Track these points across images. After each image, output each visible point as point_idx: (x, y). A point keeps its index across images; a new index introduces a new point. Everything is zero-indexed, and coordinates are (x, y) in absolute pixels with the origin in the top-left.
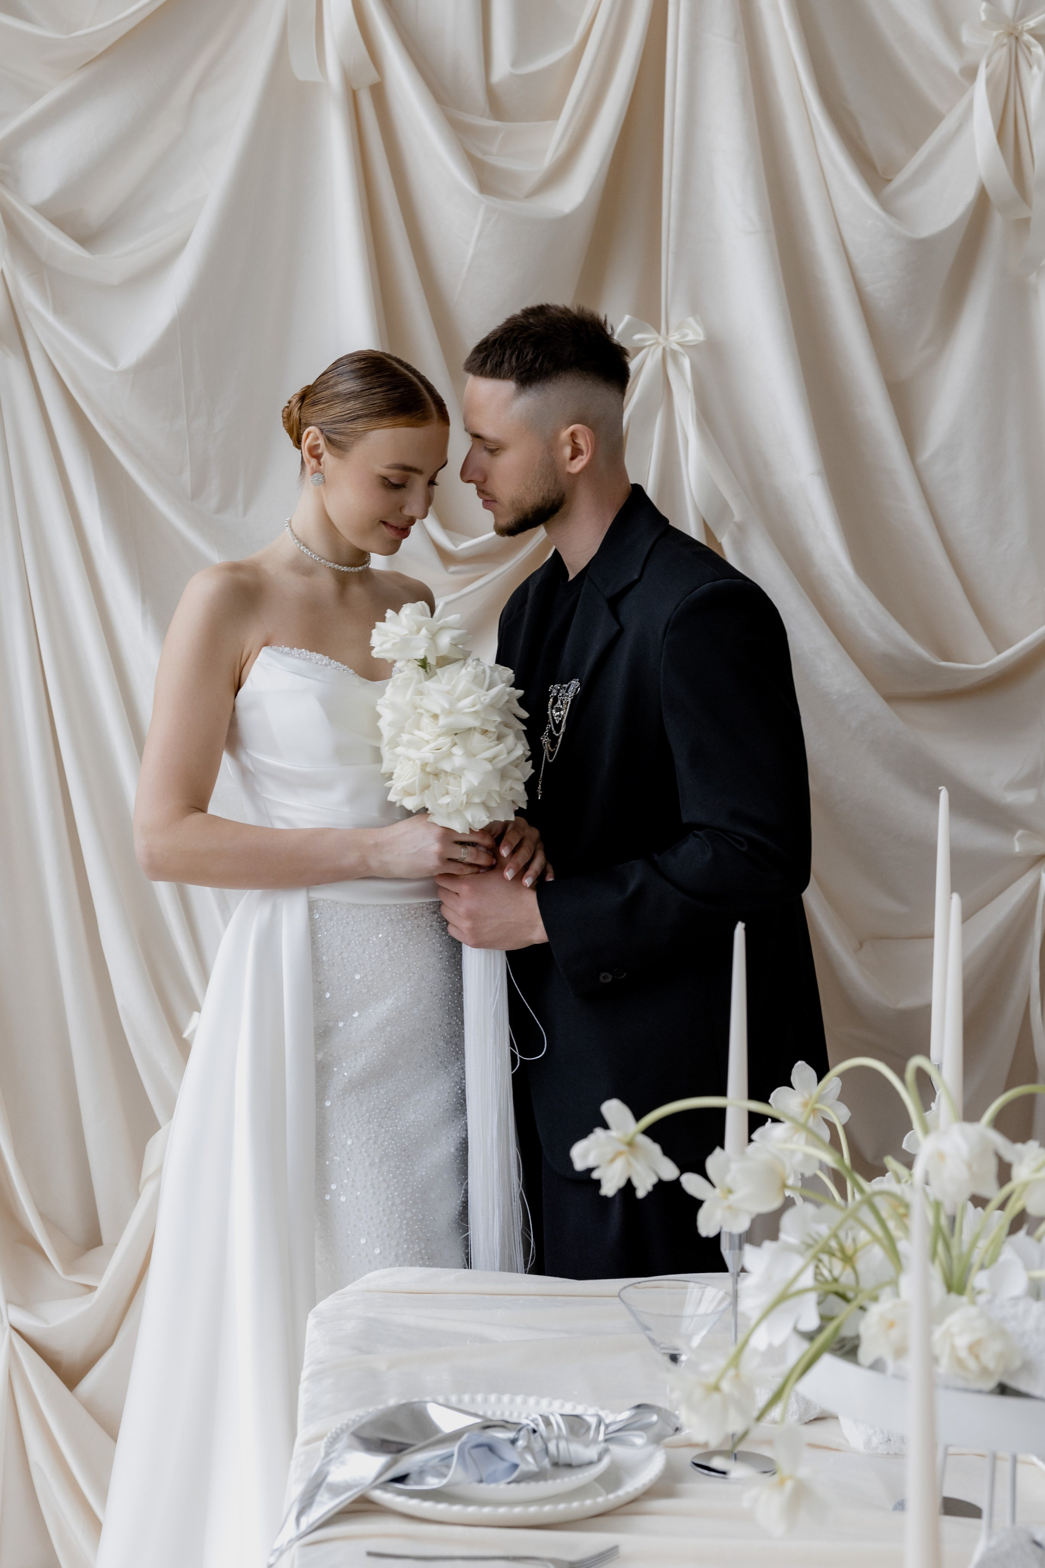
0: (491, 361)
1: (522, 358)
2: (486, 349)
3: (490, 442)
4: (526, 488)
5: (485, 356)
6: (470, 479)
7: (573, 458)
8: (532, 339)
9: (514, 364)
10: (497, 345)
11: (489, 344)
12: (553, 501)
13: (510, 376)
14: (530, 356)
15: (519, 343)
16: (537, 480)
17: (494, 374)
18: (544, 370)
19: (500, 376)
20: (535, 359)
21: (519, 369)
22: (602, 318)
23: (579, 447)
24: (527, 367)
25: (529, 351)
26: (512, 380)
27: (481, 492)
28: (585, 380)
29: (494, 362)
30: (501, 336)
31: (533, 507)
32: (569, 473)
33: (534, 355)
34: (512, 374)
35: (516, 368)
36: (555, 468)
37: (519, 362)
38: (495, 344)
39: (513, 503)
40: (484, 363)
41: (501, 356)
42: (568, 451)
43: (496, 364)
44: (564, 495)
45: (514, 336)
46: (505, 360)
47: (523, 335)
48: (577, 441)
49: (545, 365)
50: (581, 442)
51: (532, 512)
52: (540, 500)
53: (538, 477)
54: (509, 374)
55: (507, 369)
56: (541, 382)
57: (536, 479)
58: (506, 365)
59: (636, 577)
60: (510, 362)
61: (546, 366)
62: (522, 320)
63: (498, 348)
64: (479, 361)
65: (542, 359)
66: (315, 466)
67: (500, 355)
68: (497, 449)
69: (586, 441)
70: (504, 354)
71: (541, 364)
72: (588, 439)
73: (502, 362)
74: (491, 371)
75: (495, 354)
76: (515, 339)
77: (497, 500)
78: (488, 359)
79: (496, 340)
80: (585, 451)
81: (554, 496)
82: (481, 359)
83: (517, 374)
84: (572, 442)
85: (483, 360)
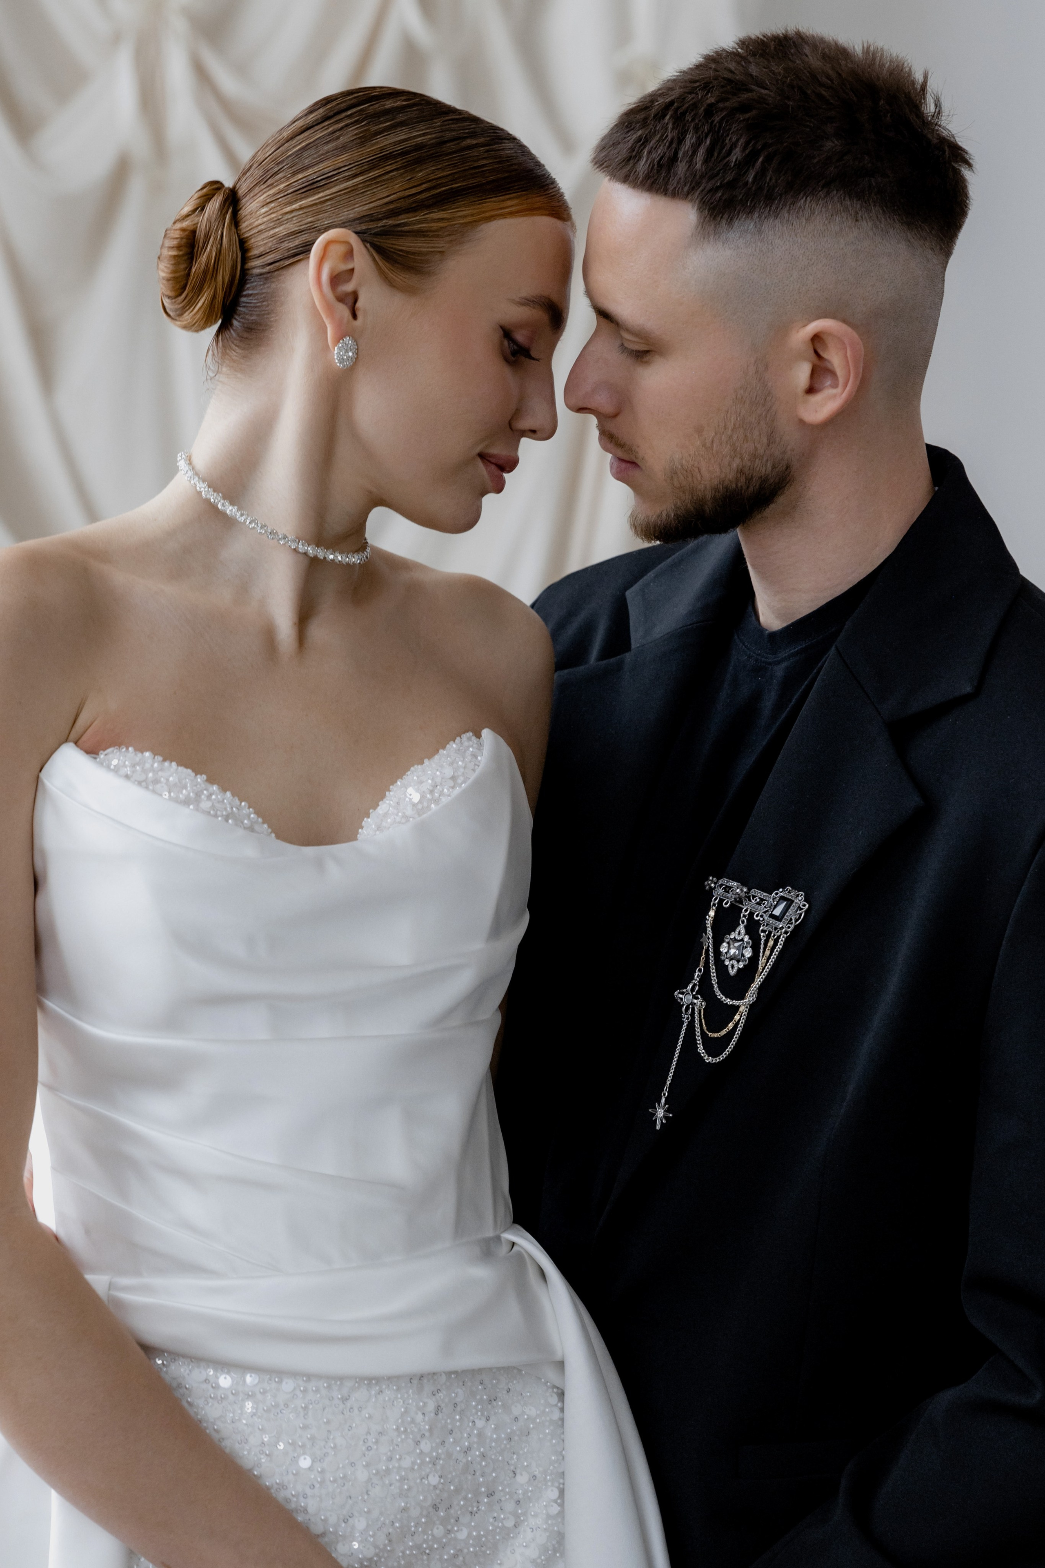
0: (650, 152)
1: (718, 157)
2: (644, 123)
3: (628, 330)
4: (704, 445)
5: (639, 139)
6: (585, 406)
7: (811, 390)
8: (747, 116)
9: (698, 166)
10: (668, 117)
11: (653, 111)
12: (764, 480)
13: (688, 193)
14: (737, 155)
15: (717, 119)
16: (729, 432)
17: (653, 183)
18: (765, 191)
19: (667, 190)
20: (748, 161)
21: (711, 178)
22: (919, 77)
23: (829, 366)
24: (729, 177)
25: (738, 140)
26: (691, 200)
27: (609, 438)
28: (857, 220)
29: (655, 156)
30: (682, 98)
31: (716, 490)
32: (802, 422)
33: (747, 151)
34: (692, 189)
35: (702, 177)
36: (770, 408)
37: (711, 164)
38: (666, 115)
39: (673, 473)
40: (633, 156)
41: (674, 145)
42: (802, 373)
43: (659, 162)
44: (788, 467)
45: (709, 101)
46: (680, 155)
47: (727, 104)
48: (824, 355)
49: (768, 178)
50: (835, 358)
51: (714, 498)
52: (731, 476)
53: (730, 426)
54: (686, 189)
55: (682, 176)
56: (756, 215)
57: (725, 428)
58: (681, 168)
59: (968, 689)
60: (691, 162)
61: (771, 179)
62: (732, 66)
63: (670, 126)
64: (624, 149)
65: (763, 162)
66: (345, 320)
67: (671, 143)
68: (647, 352)
69: (846, 357)
70: (681, 141)
71: (757, 178)
72: (849, 353)
73: (674, 159)
74: (647, 177)
75: (661, 140)
76: (710, 111)
77: (639, 463)
78: (645, 147)
79: (672, 103)
80: (841, 380)
81: (763, 468)
82: (630, 144)
83: (702, 191)
84: (812, 352)
85: (632, 149)
